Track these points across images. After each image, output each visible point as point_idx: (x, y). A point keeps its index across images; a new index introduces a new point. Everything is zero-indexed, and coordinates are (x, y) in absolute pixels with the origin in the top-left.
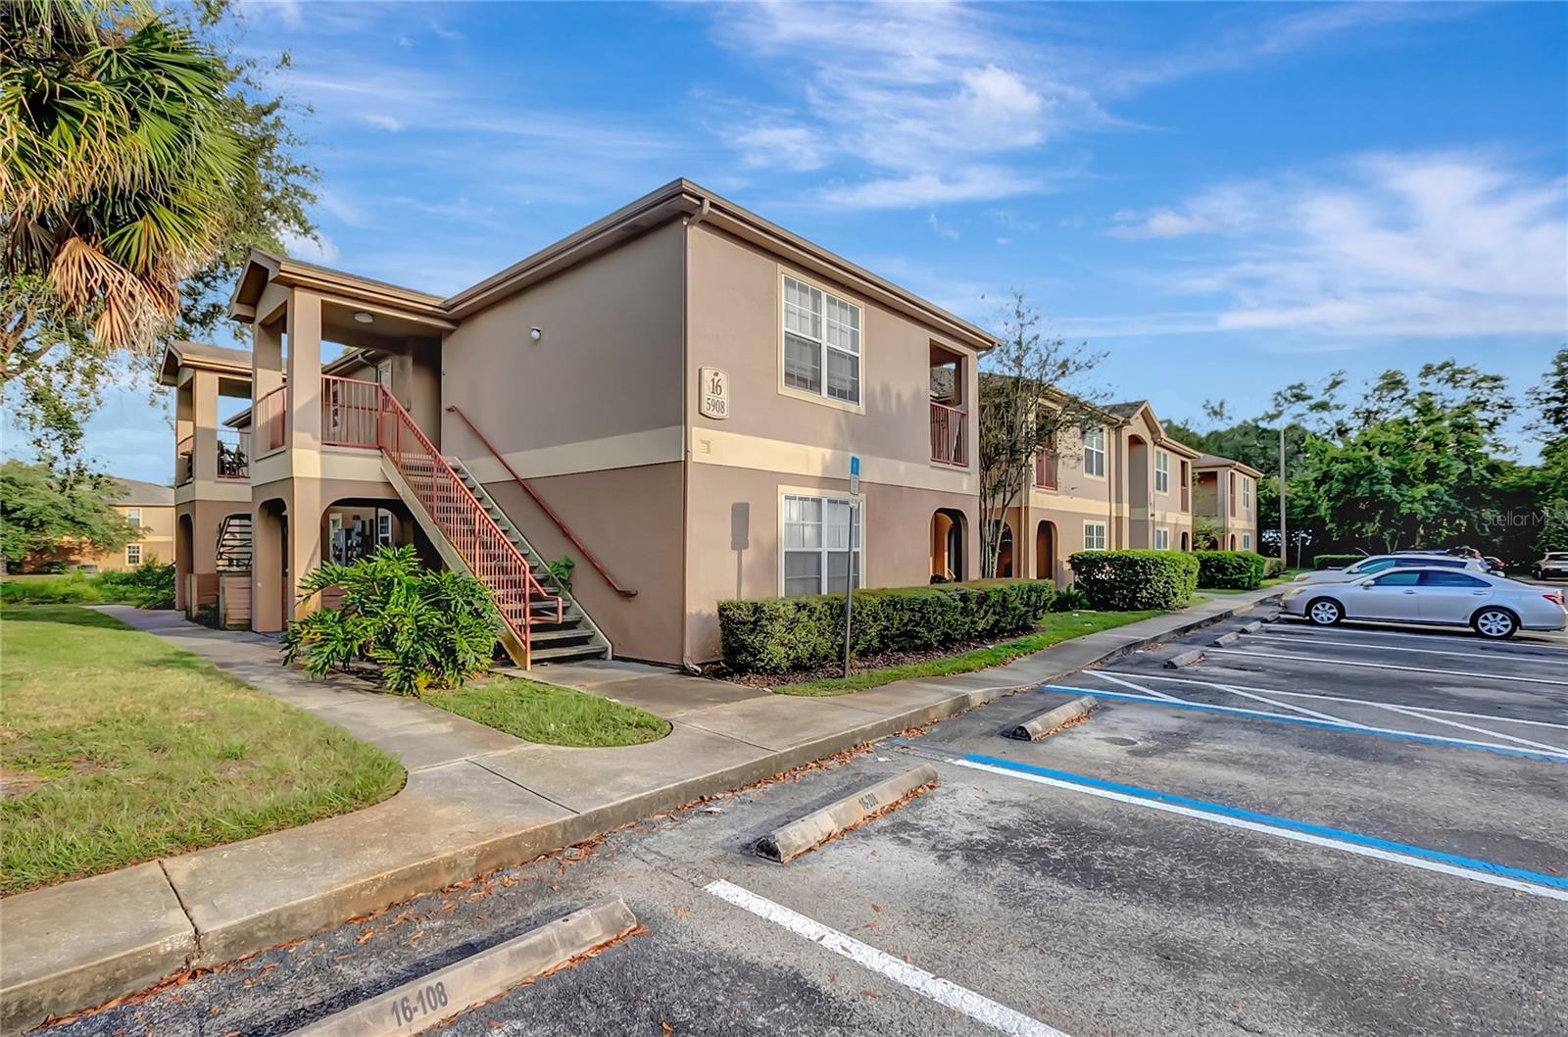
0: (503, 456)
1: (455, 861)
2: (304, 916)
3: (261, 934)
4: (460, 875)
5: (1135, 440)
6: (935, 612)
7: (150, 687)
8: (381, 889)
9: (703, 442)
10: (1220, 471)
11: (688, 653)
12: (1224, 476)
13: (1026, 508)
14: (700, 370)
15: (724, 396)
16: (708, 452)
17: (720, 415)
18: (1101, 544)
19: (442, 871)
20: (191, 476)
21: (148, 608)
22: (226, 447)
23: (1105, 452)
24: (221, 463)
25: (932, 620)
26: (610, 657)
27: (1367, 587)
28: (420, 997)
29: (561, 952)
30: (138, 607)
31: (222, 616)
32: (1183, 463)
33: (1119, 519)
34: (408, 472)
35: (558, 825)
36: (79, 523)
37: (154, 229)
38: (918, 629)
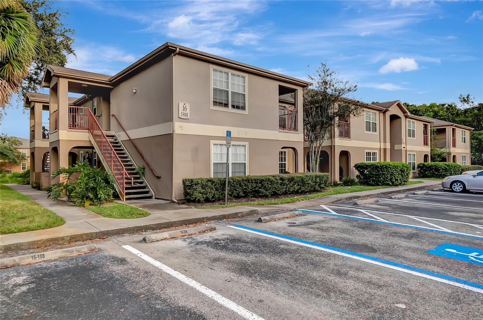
0: (126, 131)
1: (64, 238)
2: (23, 245)
3: (13, 248)
4: (65, 242)
5: (394, 118)
6: (268, 184)
7: (9, 204)
8: (43, 242)
9: (180, 127)
10: (447, 128)
11: (173, 196)
12: (449, 130)
13: (334, 146)
14: (179, 103)
15: (188, 111)
16: (182, 130)
17: (186, 118)
18: (374, 159)
19: (60, 240)
20: (34, 139)
21: (22, 184)
22: (46, 128)
23: (377, 122)
24: (44, 134)
25: (267, 187)
26: (154, 198)
27: (474, 176)
28: (38, 256)
29: (75, 253)
30: (19, 184)
31: (41, 186)
32: (426, 126)
33: (385, 150)
34: (96, 137)
35: (94, 233)
36: (5, 155)
37: (11, 68)
38: (260, 190)
